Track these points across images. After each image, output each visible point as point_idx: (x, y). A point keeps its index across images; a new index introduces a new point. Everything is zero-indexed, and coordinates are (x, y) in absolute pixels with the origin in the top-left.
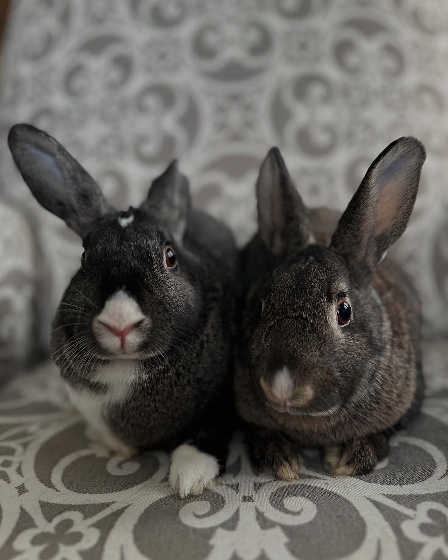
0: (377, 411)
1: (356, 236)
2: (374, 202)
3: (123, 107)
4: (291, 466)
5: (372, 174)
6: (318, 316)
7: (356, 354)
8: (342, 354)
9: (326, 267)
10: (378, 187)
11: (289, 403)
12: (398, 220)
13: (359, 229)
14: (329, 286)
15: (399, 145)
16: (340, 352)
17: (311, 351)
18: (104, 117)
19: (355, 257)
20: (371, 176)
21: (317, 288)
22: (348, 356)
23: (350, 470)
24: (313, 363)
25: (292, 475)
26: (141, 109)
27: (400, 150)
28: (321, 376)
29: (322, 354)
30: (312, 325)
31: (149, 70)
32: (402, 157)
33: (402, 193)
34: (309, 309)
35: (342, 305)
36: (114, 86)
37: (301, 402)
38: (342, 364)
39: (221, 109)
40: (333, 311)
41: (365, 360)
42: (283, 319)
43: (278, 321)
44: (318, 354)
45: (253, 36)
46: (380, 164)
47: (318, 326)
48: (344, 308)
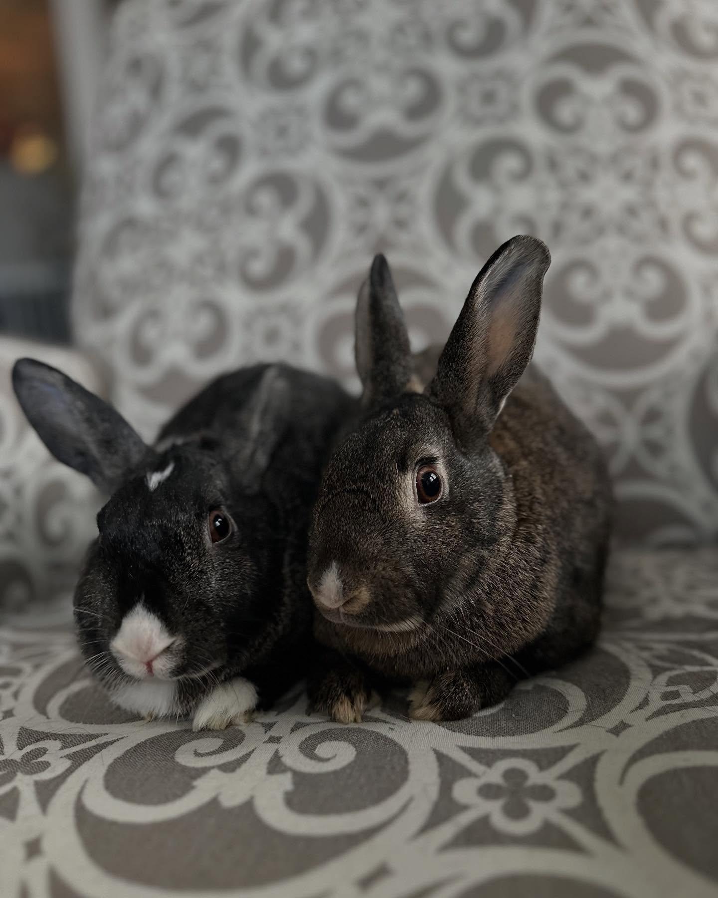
0: (481, 628)
1: (462, 380)
2: (483, 331)
3: (226, 209)
4: (352, 703)
5: (478, 291)
6: (383, 490)
7: (442, 543)
8: (419, 543)
9: (412, 423)
10: (487, 309)
11: (342, 610)
12: (517, 352)
13: (465, 370)
14: (406, 449)
15: (513, 247)
16: (415, 541)
17: (371, 538)
18: (201, 225)
19: (461, 409)
20: (477, 293)
21: (388, 451)
22: (428, 545)
23: (432, 712)
24: (373, 553)
25: (351, 715)
26: (251, 210)
27: (514, 254)
28: (383, 572)
29: (387, 542)
30: (374, 501)
31: (264, 152)
32: (518, 264)
33: (519, 314)
34: (372, 480)
35: (428, 475)
36: (215, 180)
37: (356, 608)
38: (417, 557)
39: (363, 203)
40: (409, 483)
41: (458, 552)
42: (338, 494)
43: (333, 497)
44: (380, 540)
45: (413, 89)
46: (489, 276)
47: (381, 502)
48: (429, 480)
